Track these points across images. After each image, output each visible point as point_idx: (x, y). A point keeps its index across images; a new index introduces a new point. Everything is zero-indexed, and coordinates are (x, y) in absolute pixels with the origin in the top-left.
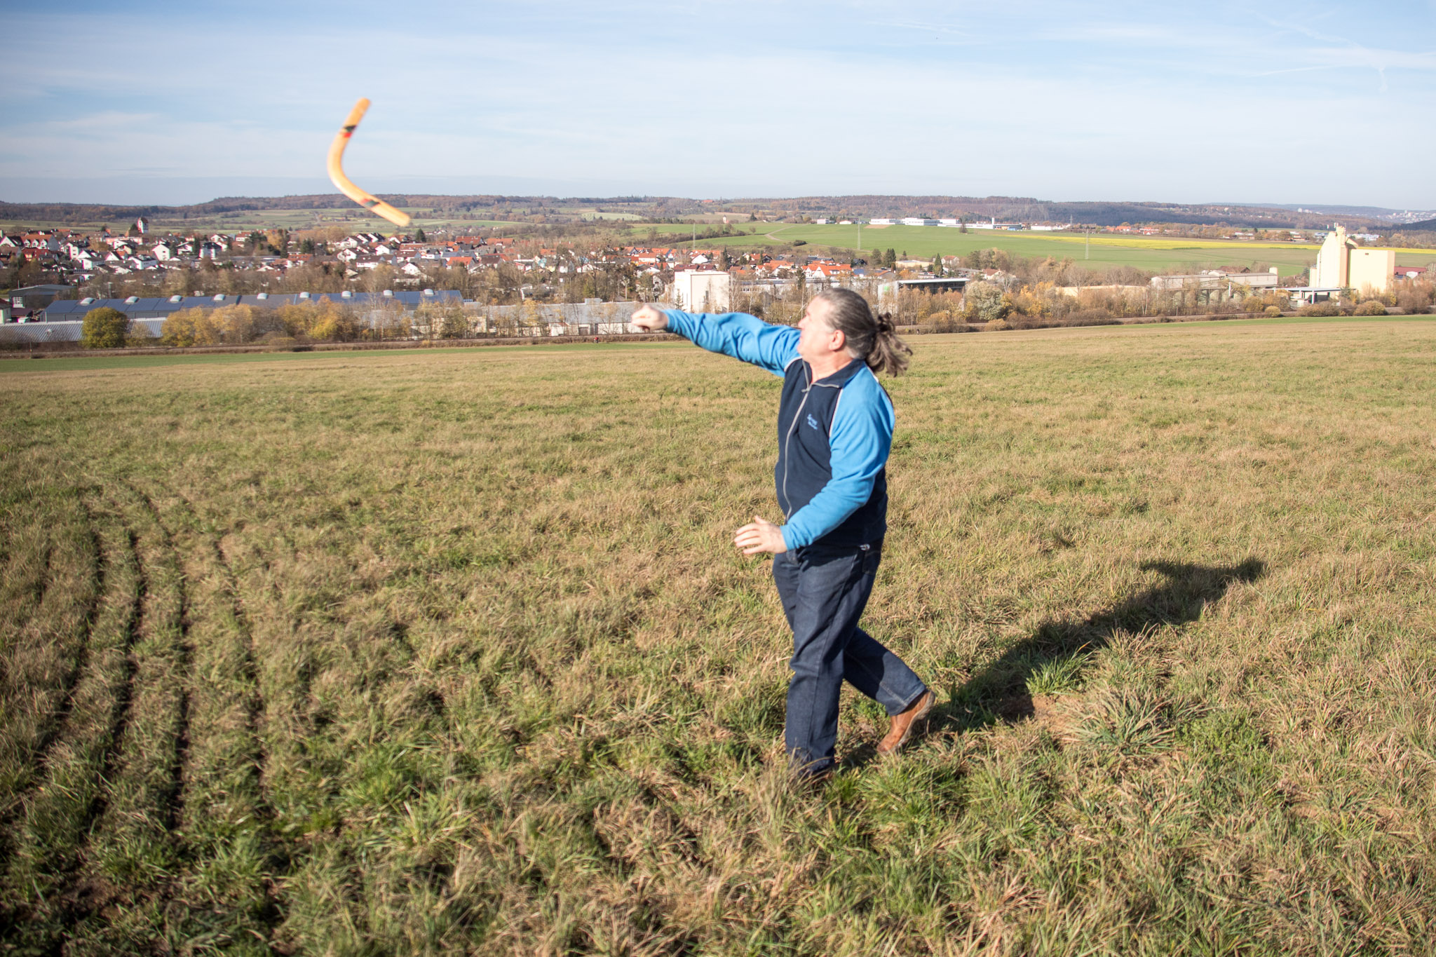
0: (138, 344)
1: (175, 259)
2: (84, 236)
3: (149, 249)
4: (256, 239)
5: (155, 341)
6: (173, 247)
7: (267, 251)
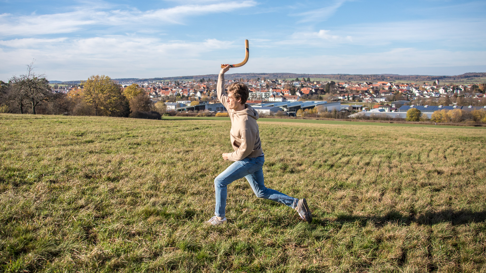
0: (423, 120)
1: (445, 93)
2: (418, 85)
3: (438, 90)
4: (474, 87)
5: (429, 120)
6: (446, 89)
7: (478, 91)
